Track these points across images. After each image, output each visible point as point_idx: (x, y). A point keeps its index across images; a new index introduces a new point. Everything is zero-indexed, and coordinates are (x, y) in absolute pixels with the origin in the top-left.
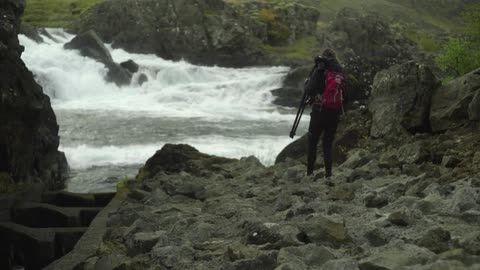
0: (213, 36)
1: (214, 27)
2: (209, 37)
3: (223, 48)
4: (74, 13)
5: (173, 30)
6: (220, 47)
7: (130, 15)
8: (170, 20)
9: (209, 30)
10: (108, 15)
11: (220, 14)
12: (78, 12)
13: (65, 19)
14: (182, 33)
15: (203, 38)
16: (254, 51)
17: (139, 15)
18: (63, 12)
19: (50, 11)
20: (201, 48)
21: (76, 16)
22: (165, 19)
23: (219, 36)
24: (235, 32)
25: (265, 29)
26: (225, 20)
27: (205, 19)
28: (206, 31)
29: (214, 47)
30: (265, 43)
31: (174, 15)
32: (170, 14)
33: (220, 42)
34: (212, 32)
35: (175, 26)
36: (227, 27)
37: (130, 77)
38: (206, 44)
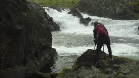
0: (116, 10)
1: (117, 7)
2: (115, 10)
3: (120, 14)
4: (73, 4)
5: (103, 8)
6: (119, 13)
7: (90, 4)
8: (102, 5)
9: (115, 8)
10: (83, 4)
11: (119, 3)
12: (74, 3)
13: (70, 6)
14: (106, 9)
15: (113, 11)
16: (130, 15)
17: (93, 4)
18: (70, 4)
19: (66, 3)
20: (112, 14)
21: (74, 5)
22: (101, 4)
23: (118, 10)
24: (124, 8)
25: (134, 8)
26: (120, 4)
27: (114, 4)
28: (114, 8)
29: (116, 13)
30: (133, 12)
31: (104, 3)
32: (102, 3)
33: (119, 12)
34: (116, 9)
35: (104, 7)
36: (121, 7)
37: (88, 22)
38: (114, 12)
